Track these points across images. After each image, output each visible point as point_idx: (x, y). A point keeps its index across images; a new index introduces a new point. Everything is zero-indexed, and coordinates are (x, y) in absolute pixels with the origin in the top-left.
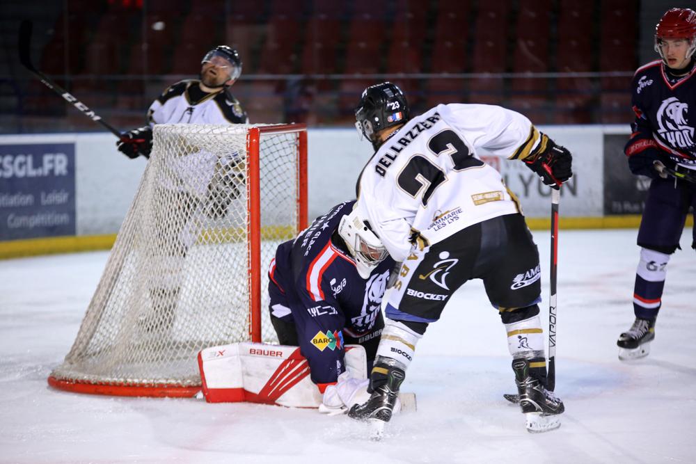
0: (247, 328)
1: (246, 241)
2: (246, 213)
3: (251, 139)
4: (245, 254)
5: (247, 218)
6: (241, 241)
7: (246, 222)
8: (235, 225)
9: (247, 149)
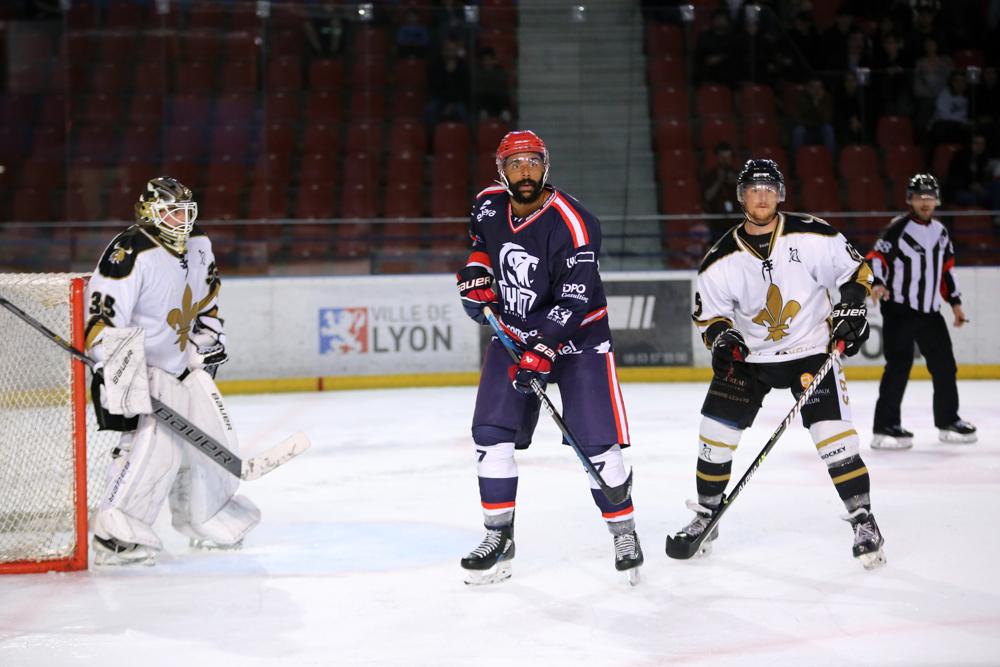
0: (71, 496)
1: (69, 402)
2: (70, 371)
3: (75, 290)
4: (69, 417)
5: (70, 377)
6: (64, 403)
7: (69, 381)
8: (57, 385)
9: (71, 301)
